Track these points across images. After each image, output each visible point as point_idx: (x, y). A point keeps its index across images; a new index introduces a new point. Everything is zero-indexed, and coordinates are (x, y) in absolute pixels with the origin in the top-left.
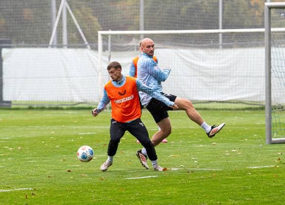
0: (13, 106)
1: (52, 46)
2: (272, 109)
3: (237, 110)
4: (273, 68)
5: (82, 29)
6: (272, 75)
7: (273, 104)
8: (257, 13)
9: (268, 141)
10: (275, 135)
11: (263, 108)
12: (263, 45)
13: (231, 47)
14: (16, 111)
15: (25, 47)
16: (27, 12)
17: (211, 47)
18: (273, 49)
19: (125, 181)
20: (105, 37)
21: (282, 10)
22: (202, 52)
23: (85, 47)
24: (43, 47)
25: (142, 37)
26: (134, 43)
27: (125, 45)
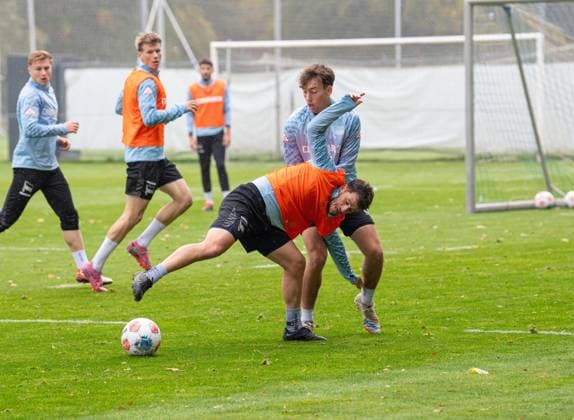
0: (83, 158)
2: (477, 159)
3: (424, 161)
4: (477, 97)
5: (188, 39)
6: (476, 107)
7: (478, 151)
8: (454, 13)
9: (469, 208)
10: (481, 199)
11: (462, 159)
12: (462, 61)
13: (414, 65)
14: (89, 166)
15: (100, 67)
16: (104, 14)
17: (383, 65)
18: (478, 69)
19: (251, 271)
20: (221, 52)
21: (491, 8)
22: (368, 73)
23: (191, 67)
25: (278, 51)
26: (265, 60)
27: (252, 63)
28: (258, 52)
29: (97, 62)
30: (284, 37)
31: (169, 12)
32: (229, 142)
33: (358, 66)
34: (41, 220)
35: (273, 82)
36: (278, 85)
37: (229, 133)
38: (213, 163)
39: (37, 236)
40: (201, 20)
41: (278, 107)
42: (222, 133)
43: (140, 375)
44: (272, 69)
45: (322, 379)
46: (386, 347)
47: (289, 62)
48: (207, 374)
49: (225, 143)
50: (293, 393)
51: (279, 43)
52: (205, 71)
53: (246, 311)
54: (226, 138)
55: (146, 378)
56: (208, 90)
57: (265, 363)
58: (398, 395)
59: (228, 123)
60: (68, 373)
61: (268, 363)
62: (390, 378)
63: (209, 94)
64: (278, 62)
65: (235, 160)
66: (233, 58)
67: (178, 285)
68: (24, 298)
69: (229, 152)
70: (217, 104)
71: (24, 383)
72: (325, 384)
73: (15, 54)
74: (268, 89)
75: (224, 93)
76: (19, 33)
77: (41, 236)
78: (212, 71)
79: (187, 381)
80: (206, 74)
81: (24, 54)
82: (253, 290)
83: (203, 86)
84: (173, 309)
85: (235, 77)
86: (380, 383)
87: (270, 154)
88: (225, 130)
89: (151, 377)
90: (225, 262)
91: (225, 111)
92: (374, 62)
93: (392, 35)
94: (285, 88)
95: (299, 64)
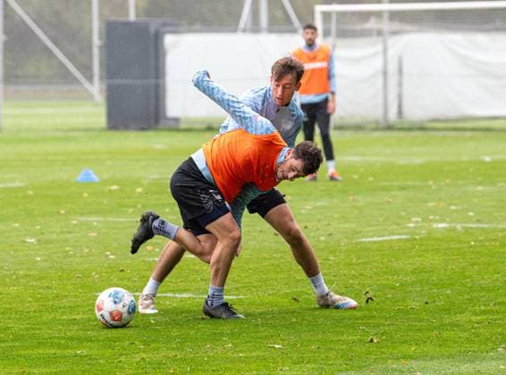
0: (183, 126)
1: (244, 31)
14: (186, 134)
15: (201, 31)
17: (496, 30)
19: (358, 244)
20: (326, 16)
22: (481, 38)
23: (294, 31)
24: (229, 31)
25: (386, 16)
26: (372, 24)
27: (358, 27)
28: (365, 16)
29: (198, 27)
32: (334, 110)
33: (470, 30)
34: (139, 190)
35: (379, 47)
36: (385, 50)
37: (333, 100)
38: (317, 131)
39: (135, 206)
41: (385, 73)
42: (326, 101)
43: (241, 351)
44: (380, 33)
45: (432, 358)
46: (500, 326)
47: (396, 26)
48: (312, 352)
49: (329, 111)
50: (402, 372)
51: (386, 7)
52: (309, 36)
53: (352, 286)
54: (330, 105)
55: (249, 355)
56: (312, 56)
57: (372, 341)
59: (332, 89)
60: (168, 349)
61: (375, 341)
62: (503, 358)
63: (313, 59)
64: (386, 25)
65: (340, 128)
66: (338, 22)
67: (281, 258)
68: (122, 271)
69: (335, 119)
70: (321, 70)
71: (123, 358)
72: (435, 363)
73: (113, 18)
74: (376, 54)
75: (329, 58)
77: (139, 206)
78: (317, 36)
79: (291, 358)
80: (310, 40)
81: (123, 19)
82: (358, 264)
83: (306, 51)
84: (275, 283)
85: (340, 42)
86: (494, 363)
87: (377, 122)
88: (330, 98)
89: (254, 354)
90: (330, 235)
91: (329, 76)
92: (486, 26)
94: (392, 52)
95: (408, 27)
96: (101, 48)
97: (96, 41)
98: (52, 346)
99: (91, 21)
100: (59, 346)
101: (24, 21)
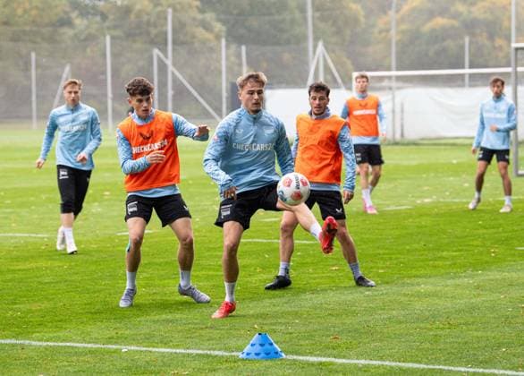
9: (514, 174)
15: (286, 88)
17: (459, 86)
22: (450, 91)
25: (394, 79)
26: (386, 83)
27: (378, 85)
28: (381, 79)
29: (284, 85)
30: (398, 69)
31: (326, 54)
33: (445, 86)
35: (390, 97)
36: (393, 99)
40: (345, 59)
41: (393, 112)
44: (390, 88)
47: (400, 84)
50: (413, 285)
51: (394, 73)
58: (478, 287)
62: (471, 277)
64: (394, 84)
76: (236, 68)
86: (466, 280)
87: (389, 141)
93: (463, 67)
94: (398, 100)
95: (406, 85)
96: (227, 98)
97: (224, 94)
98: (210, 269)
99: (221, 84)
100: (214, 270)
101: (182, 83)
